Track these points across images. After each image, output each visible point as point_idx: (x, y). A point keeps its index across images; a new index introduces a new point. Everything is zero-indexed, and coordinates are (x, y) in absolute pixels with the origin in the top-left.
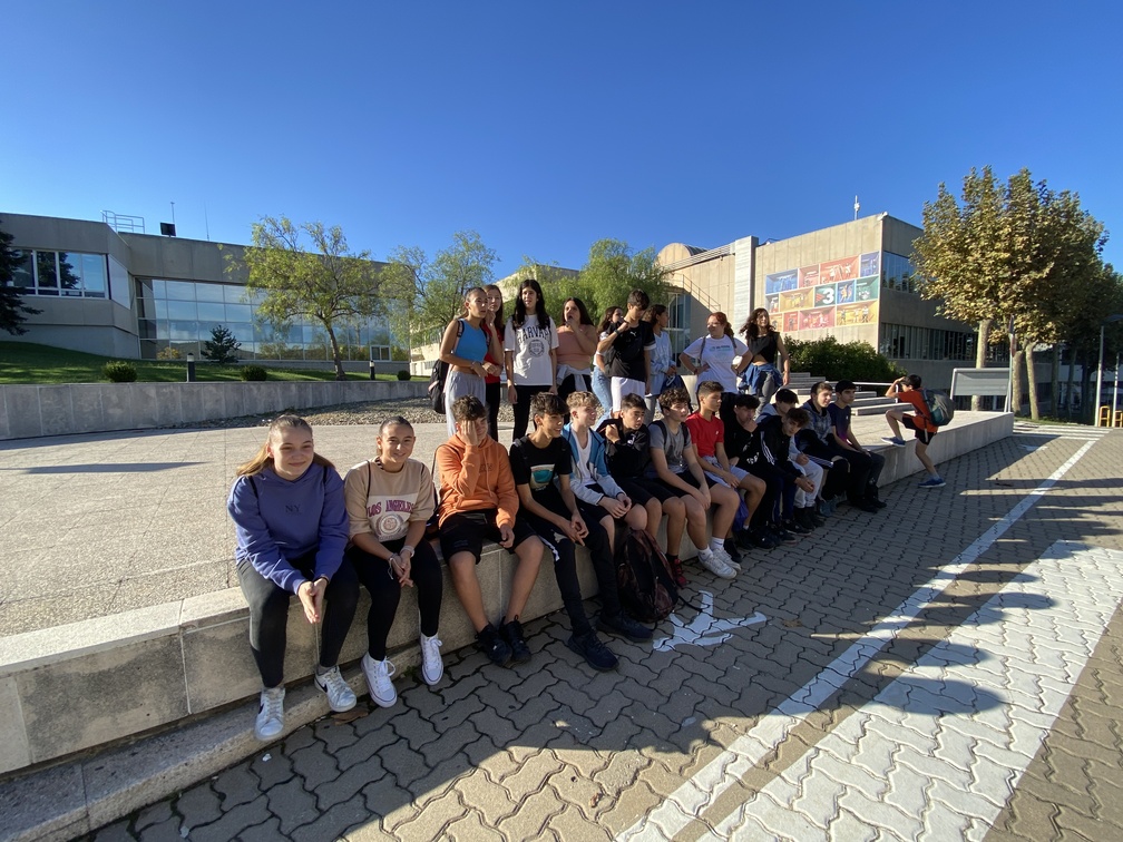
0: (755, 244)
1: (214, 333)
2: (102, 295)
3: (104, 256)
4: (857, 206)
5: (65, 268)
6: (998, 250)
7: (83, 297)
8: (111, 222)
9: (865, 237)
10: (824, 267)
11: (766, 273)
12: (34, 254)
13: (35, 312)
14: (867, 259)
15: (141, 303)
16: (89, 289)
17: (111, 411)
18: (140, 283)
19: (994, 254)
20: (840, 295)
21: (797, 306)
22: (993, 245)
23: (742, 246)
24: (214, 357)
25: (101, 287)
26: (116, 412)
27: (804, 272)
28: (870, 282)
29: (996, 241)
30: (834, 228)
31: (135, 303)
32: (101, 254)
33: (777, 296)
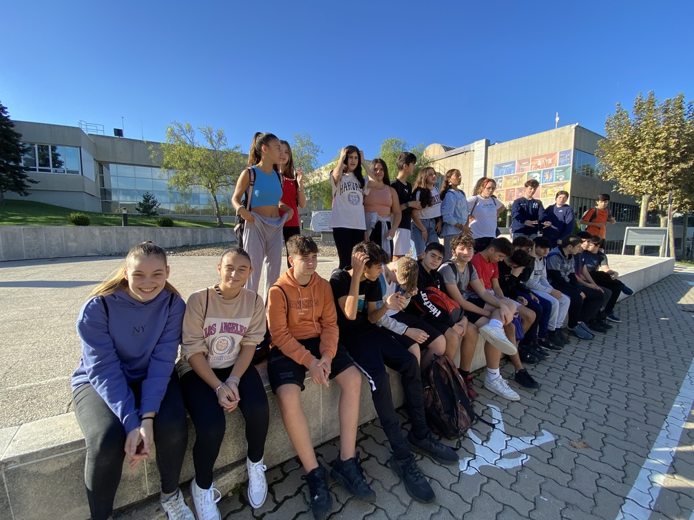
0: (488, 144)
1: (144, 197)
2: (77, 172)
3: (79, 148)
4: (557, 119)
5: (55, 156)
6: (657, 148)
7: (66, 173)
8: (83, 128)
9: (562, 140)
10: (534, 159)
11: (494, 163)
12: (36, 147)
13: (36, 182)
14: (564, 154)
15: (102, 178)
16: (70, 169)
17: (69, 244)
18: (101, 165)
19: (655, 150)
20: (544, 178)
21: (515, 184)
22: (654, 145)
23: (479, 145)
24: (144, 212)
25: (77, 168)
26: (73, 245)
27: (520, 162)
28: (565, 169)
29: (656, 142)
30: (541, 134)
31: (98, 177)
32: (77, 147)
33: (502, 178)
